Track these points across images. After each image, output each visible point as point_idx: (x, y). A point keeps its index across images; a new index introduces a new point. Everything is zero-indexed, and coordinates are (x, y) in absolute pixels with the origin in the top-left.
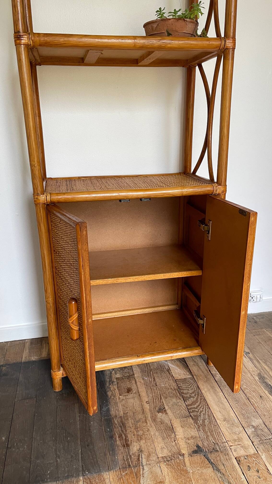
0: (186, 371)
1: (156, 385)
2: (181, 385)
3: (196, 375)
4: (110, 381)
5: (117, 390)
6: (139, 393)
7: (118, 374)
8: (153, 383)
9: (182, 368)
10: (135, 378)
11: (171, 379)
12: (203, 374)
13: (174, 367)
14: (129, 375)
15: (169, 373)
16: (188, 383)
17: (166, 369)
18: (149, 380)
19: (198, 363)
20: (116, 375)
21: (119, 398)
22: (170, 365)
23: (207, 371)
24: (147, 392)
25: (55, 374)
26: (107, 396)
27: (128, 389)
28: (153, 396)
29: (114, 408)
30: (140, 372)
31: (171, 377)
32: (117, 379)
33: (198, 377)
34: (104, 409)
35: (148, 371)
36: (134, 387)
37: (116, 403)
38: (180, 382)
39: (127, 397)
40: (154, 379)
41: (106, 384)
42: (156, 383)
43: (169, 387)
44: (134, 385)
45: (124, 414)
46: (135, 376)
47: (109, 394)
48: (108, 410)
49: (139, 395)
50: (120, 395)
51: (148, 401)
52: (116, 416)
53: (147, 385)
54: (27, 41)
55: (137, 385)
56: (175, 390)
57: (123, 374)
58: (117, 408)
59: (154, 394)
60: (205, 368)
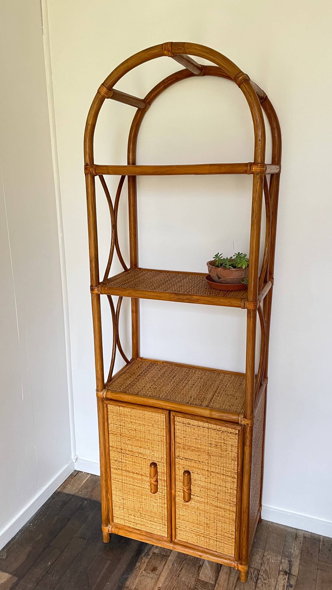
0: (214, 576)
1: (178, 576)
2: (198, 587)
3: (220, 584)
4: (147, 553)
5: (146, 563)
6: (160, 576)
7: (157, 549)
8: (177, 573)
9: (213, 571)
10: (167, 560)
11: (195, 576)
12: (226, 586)
13: (208, 566)
14: (166, 554)
15: (198, 571)
16: (206, 588)
17: (199, 564)
18: (177, 569)
19: (231, 573)
20: (155, 550)
21: (142, 572)
22: (206, 562)
23: (233, 585)
24: (167, 578)
25: (104, 528)
26: (135, 565)
27: (154, 568)
28: (168, 585)
29: (131, 579)
30: (175, 556)
31: (197, 574)
32: (154, 553)
33: (219, 587)
34: (124, 576)
35: (183, 559)
36: (159, 569)
37: (136, 576)
38: (200, 583)
39: (148, 575)
40: (182, 569)
41: (142, 554)
42: (179, 574)
43: (187, 583)
44: (162, 566)
45: (135, 588)
46: (169, 558)
47: (138, 564)
48: (126, 579)
49: (159, 578)
50: (144, 570)
51: (160, 588)
52: (128, 588)
53: (171, 572)
54: (97, 292)
55: (163, 568)
56: (189, 589)
57: (162, 551)
58: (134, 580)
59: (170, 584)
60: (233, 581)
